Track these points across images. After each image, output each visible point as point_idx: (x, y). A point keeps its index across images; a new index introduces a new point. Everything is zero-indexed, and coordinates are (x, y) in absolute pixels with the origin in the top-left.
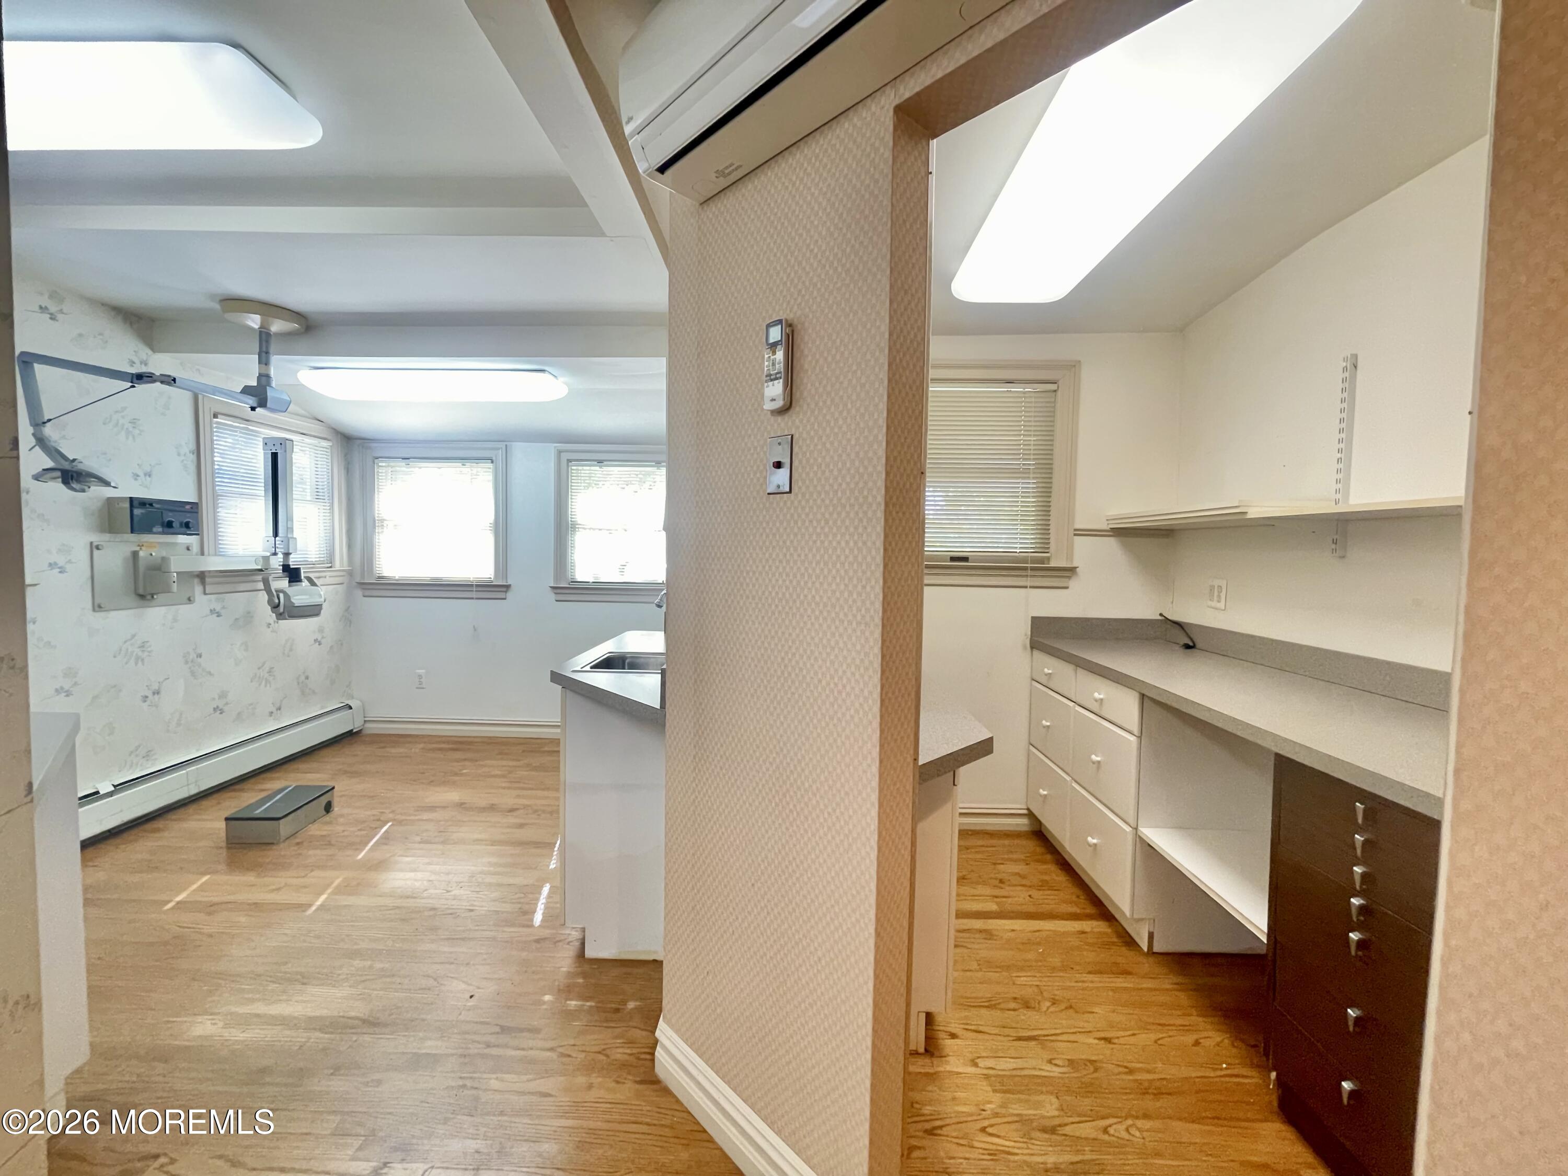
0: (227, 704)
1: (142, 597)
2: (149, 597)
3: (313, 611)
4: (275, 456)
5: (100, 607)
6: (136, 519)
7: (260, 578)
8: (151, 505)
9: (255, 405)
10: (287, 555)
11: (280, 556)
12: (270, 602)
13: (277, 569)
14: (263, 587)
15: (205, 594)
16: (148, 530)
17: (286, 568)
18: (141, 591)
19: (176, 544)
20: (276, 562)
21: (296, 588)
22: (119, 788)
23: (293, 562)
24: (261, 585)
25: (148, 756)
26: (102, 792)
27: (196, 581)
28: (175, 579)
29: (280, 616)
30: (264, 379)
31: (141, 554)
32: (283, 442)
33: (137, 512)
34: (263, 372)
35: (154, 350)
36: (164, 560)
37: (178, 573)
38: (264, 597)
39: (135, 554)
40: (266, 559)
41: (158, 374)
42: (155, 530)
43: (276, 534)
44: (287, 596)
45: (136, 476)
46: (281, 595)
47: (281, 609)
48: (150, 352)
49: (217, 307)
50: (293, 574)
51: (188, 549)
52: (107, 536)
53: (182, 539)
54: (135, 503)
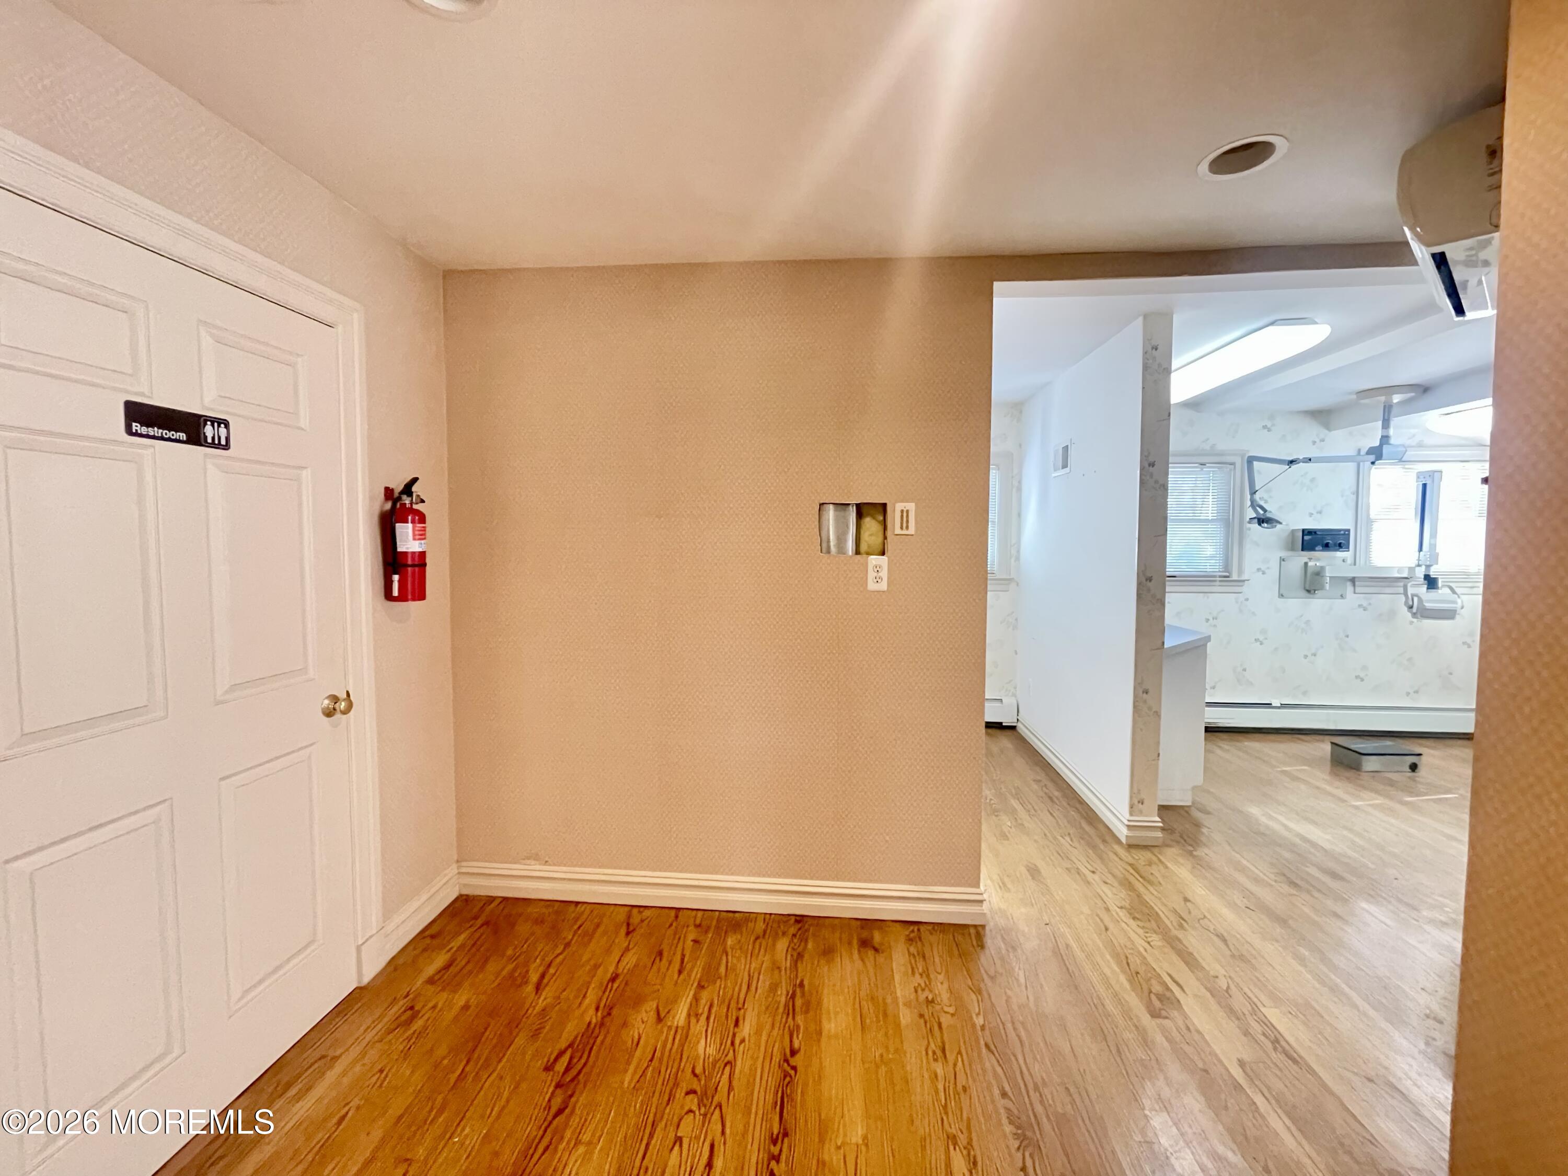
0: (1367, 675)
1: (1309, 591)
2: (1312, 592)
3: (1449, 614)
4: (1425, 486)
5: (1282, 595)
6: (1305, 543)
7: (1402, 584)
8: (1315, 533)
9: (1373, 460)
10: (1428, 567)
11: (1423, 568)
12: (1406, 603)
13: (1420, 578)
14: (1402, 592)
15: (1355, 593)
16: (1312, 549)
17: (1427, 577)
18: (1307, 588)
19: (1335, 557)
20: (1420, 573)
21: (1433, 594)
22: (1283, 706)
23: (1433, 574)
24: (1401, 590)
25: (1305, 693)
26: (1273, 705)
27: (1349, 584)
28: (1328, 581)
29: (1414, 615)
30: (1385, 439)
31: (1311, 564)
32: (1432, 474)
33: (1306, 538)
34: (1385, 434)
35: (1329, 429)
36: (1322, 568)
37: (1330, 577)
38: (1403, 598)
39: (1306, 564)
40: (1411, 569)
41: (1301, 458)
42: (1317, 548)
43: (1421, 549)
44: (1420, 600)
45: (1311, 515)
46: (1416, 599)
47: (1414, 610)
48: (1327, 432)
49: (1354, 397)
50: (1431, 582)
51: (1344, 561)
52: (1290, 553)
53: (1340, 554)
54: (1306, 532)
